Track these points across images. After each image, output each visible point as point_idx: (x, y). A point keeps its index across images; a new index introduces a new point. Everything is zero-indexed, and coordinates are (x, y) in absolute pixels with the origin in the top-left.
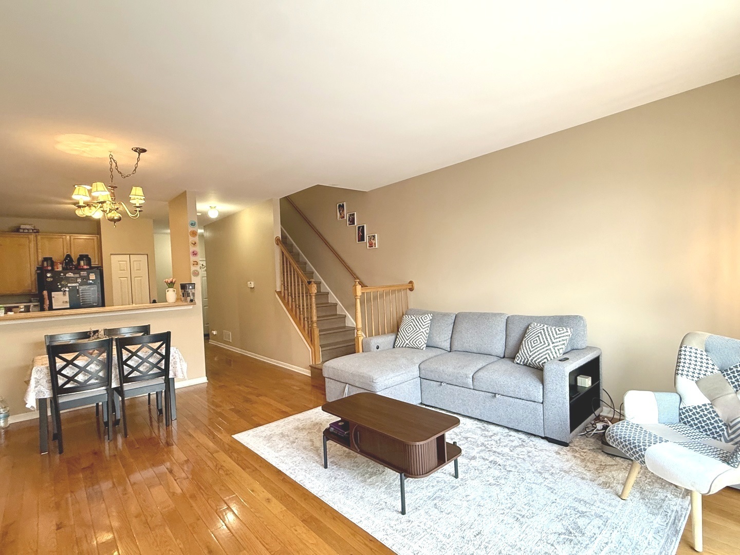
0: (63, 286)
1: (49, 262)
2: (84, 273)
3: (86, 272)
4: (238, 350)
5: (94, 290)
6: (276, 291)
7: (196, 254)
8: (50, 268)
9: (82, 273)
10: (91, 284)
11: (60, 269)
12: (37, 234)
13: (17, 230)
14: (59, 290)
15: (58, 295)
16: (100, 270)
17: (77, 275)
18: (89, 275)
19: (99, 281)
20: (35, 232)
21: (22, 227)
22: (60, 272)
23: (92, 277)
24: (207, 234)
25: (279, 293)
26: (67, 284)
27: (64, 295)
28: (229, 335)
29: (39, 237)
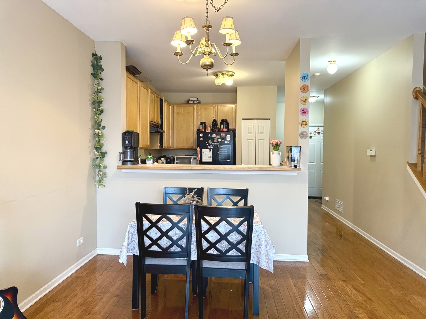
0: (209, 144)
1: (203, 125)
2: (223, 135)
3: (224, 134)
4: (349, 224)
5: (229, 149)
6: (408, 163)
7: (305, 113)
8: (203, 130)
9: (222, 134)
10: (227, 144)
11: (209, 131)
12: (199, 104)
13: (188, 102)
14: (206, 147)
15: (206, 151)
16: (234, 132)
17: (218, 137)
18: (226, 136)
19: (233, 142)
20: (197, 103)
21: (191, 99)
22: (209, 133)
23: (228, 138)
24: (327, 100)
25: (413, 166)
26: (212, 143)
27: (210, 151)
28: (340, 205)
29: (199, 106)
